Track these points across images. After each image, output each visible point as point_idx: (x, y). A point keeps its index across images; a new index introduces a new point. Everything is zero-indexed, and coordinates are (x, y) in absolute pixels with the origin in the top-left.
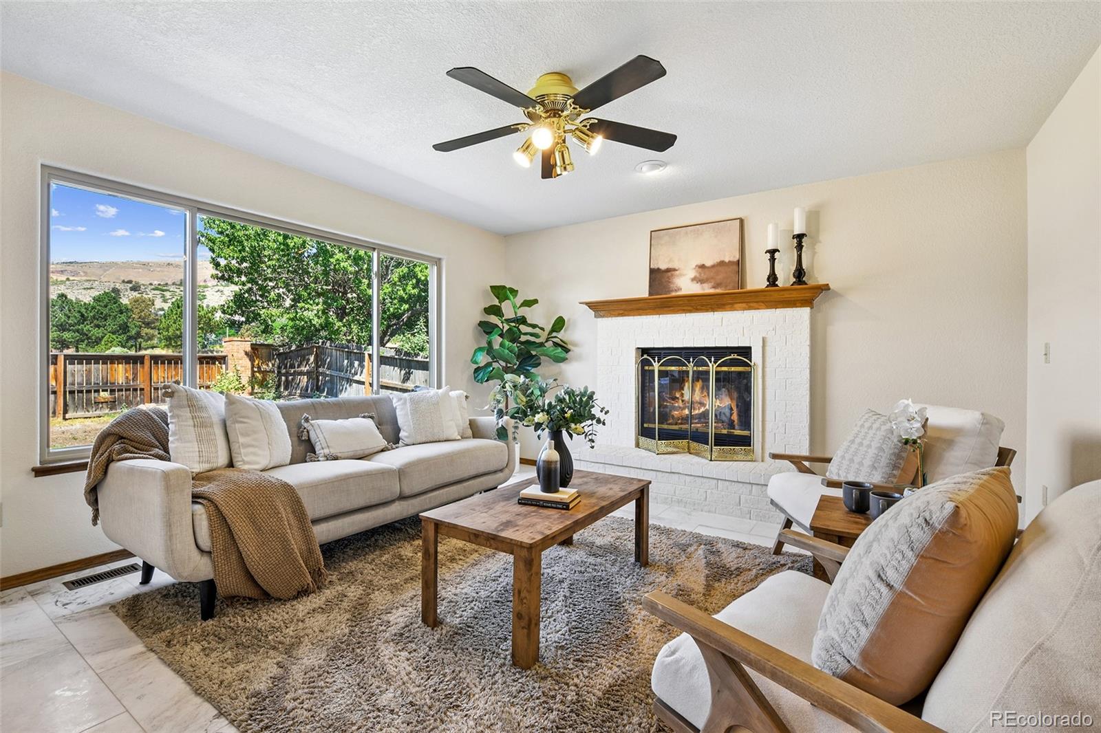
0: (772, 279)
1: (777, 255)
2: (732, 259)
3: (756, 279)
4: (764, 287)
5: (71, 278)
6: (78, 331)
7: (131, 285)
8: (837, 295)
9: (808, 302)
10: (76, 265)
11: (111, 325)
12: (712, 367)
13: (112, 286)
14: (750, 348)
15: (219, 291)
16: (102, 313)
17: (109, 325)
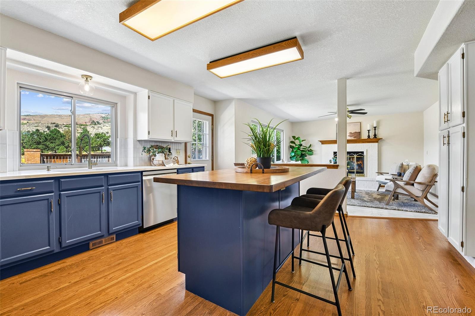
0: (369, 136)
1: (370, 131)
2: (358, 131)
3: (364, 136)
4: (367, 138)
5: (29, 122)
6: (44, 145)
7: (55, 125)
8: (384, 140)
9: (377, 142)
10: (30, 116)
11: (58, 142)
12: (355, 156)
13: (47, 125)
14: (363, 152)
15: (92, 127)
16: (54, 137)
17: (57, 142)
